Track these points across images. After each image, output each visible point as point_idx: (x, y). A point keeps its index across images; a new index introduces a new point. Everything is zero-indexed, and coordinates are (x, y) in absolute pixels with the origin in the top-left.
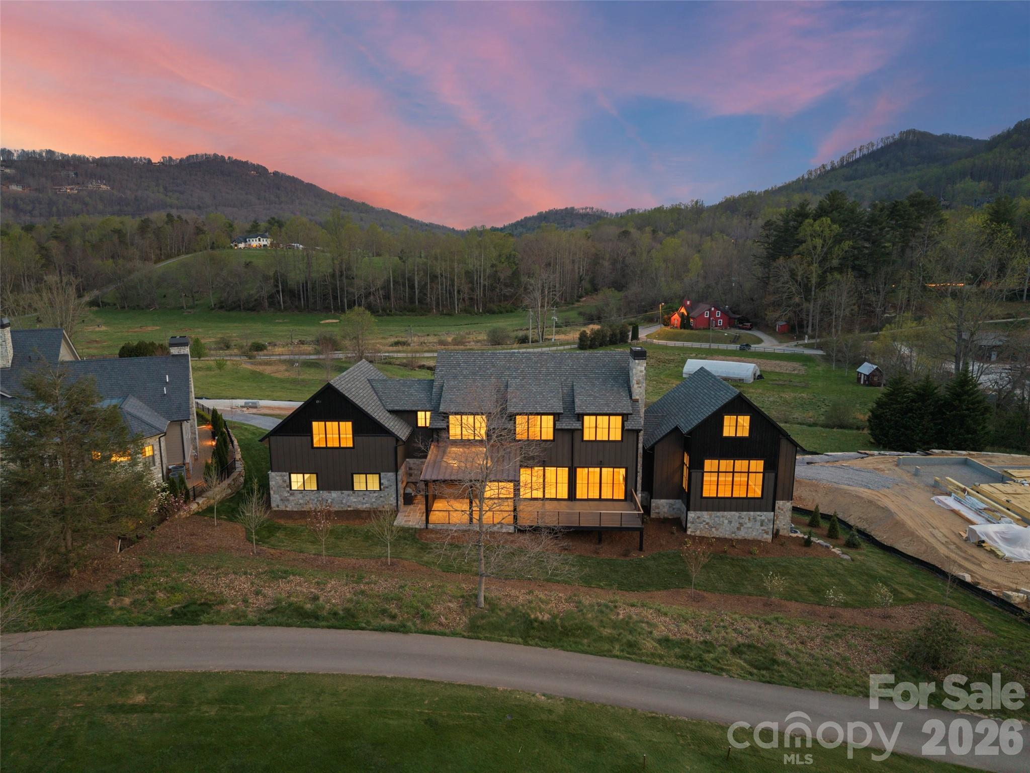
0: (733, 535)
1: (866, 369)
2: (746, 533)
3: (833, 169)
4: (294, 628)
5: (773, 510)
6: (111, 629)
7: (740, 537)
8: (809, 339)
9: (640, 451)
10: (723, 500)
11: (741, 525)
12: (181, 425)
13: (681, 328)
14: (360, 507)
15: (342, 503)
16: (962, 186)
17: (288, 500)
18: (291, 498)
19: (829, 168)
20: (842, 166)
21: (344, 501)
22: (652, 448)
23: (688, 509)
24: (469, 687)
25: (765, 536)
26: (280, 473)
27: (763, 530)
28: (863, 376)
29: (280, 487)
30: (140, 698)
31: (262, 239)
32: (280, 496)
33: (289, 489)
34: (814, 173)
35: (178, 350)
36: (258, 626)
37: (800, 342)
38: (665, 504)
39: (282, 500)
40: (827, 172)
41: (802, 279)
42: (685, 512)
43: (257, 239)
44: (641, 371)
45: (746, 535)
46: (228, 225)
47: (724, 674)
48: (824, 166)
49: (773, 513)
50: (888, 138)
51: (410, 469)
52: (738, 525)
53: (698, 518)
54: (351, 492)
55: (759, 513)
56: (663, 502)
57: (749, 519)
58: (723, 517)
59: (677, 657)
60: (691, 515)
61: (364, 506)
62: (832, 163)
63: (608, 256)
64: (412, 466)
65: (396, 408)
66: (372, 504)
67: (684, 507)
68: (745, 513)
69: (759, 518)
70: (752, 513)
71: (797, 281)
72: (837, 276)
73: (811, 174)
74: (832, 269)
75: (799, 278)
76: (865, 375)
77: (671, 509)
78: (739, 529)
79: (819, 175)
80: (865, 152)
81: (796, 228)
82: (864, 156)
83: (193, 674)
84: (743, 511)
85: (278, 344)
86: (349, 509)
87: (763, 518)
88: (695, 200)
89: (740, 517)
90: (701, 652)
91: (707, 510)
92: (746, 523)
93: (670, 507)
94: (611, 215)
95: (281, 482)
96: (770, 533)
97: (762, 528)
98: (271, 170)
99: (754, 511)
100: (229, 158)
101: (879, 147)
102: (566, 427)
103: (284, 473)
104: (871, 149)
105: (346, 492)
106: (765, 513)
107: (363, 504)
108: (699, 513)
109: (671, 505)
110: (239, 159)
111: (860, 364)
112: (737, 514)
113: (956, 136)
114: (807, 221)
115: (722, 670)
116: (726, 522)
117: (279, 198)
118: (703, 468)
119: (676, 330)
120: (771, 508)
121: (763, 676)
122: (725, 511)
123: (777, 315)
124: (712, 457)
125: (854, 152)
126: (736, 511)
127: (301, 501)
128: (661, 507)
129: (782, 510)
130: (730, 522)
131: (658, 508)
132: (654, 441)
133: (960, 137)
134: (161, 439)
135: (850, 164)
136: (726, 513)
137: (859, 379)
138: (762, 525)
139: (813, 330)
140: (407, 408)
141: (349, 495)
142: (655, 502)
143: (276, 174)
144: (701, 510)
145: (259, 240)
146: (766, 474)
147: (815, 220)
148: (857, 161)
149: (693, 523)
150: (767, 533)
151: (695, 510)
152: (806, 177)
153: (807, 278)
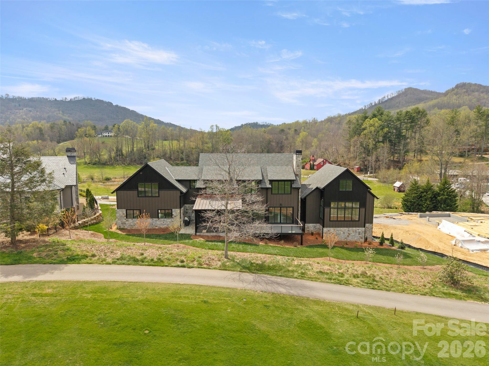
0: (346, 239)
1: (398, 184)
2: (352, 238)
3: (376, 105)
4: (131, 266)
5: (365, 227)
6: (34, 265)
7: (349, 241)
8: (370, 174)
9: (300, 200)
10: (340, 222)
11: (349, 234)
12: (71, 188)
13: (310, 170)
14: (161, 226)
15: (153, 225)
16: (434, 111)
17: (125, 223)
18: (127, 222)
19: (373, 104)
20: (379, 103)
21: (154, 224)
22: (305, 198)
23: (323, 227)
24: (224, 288)
25: (361, 240)
26: (122, 210)
27: (360, 237)
28: (396, 188)
29: (121, 217)
30: (50, 291)
31: (110, 133)
32: (121, 222)
33: (126, 218)
34: (367, 107)
35: (70, 154)
36: (112, 265)
37: (366, 175)
38: (312, 226)
39: (122, 223)
40: (373, 106)
41: (366, 146)
42: (322, 229)
43: (108, 133)
44: (300, 160)
45: (352, 239)
46: (93, 127)
47: (350, 285)
48: (371, 104)
49: (364, 228)
50: (399, 91)
51: (187, 209)
52: (348, 235)
53: (329, 231)
54: (157, 219)
55: (358, 228)
56: (311, 225)
57: (353, 232)
58: (340, 230)
59: (326, 279)
60: (325, 229)
61: (164, 226)
62: (375, 102)
63: (274, 141)
64: (187, 208)
65: (180, 179)
66: (168, 225)
67: (322, 227)
68: (351, 228)
69: (358, 231)
70: (354, 228)
71: (363, 147)
72: (382, 144)
73: (366, 107)
74: (379, 142)
75: (364, 146)
76: (397, 187)
77: (315, 229)
78: (348, 236)
79: (369, 107)
80: (390, 97)
81: (362, 124)
82: (389, 99)
83: (78, 282)
84: (350, 227)
85: (117, 178)
86: (156, 228)
87: (360, 231)
88: (313, 118)
89: (348, 230)
90: (338, 277)
91: (332, 227)
92: (351, 233)
93: (314, 228)
94: (275, 125)
95: (122, 214)
96: (363, 238)
97: (360, 236)
98: (114, 104)
99: (356, 227)
100: (94, 98)
101: (396, 95)
102: (264, 187)
103: (124, 210)
104: (392, 96)
105: (155, 219)
106: (361, 228)
107: (163, 225)
108: (328, 229)
109: (315, 227)
110: (99, 99)
111: (394, 182)
112: (347, 229)
113: (430, 91)
114: (367, 120)
115: (349, 284)
116: (342, 233)
117: (118, 117)
118: (330, 206)
119: (307, 171)
120: (363, 225)
121: (370, 286)
122: (341, 227)
123: (355, 162)
124: (334, 201)
125: (385, 97)
126: (347, 227)
127: (132, 224)
128: (310, 228)
129: (368, 228)
130: (344, 233)
131: (309, 228)
132: (306, 195)
133: (431, 91)
134: (61, 192)
135: (383, 103)
136: (342, 228)
137: (394, 189)
138: (359, 234)
139: (372, 169)
140: (185, 179)
141: (156, 221)
142: (307, 225)
143: (117, 106)
144: (330, 227)
145: (109, 133)
146: (361, 209)
147: (371, 119)
148: (386, 101)
149: (326, 233)
150: (362, 238)
151: (327, 227)
152: (363, 108)
153: (368, 145)
